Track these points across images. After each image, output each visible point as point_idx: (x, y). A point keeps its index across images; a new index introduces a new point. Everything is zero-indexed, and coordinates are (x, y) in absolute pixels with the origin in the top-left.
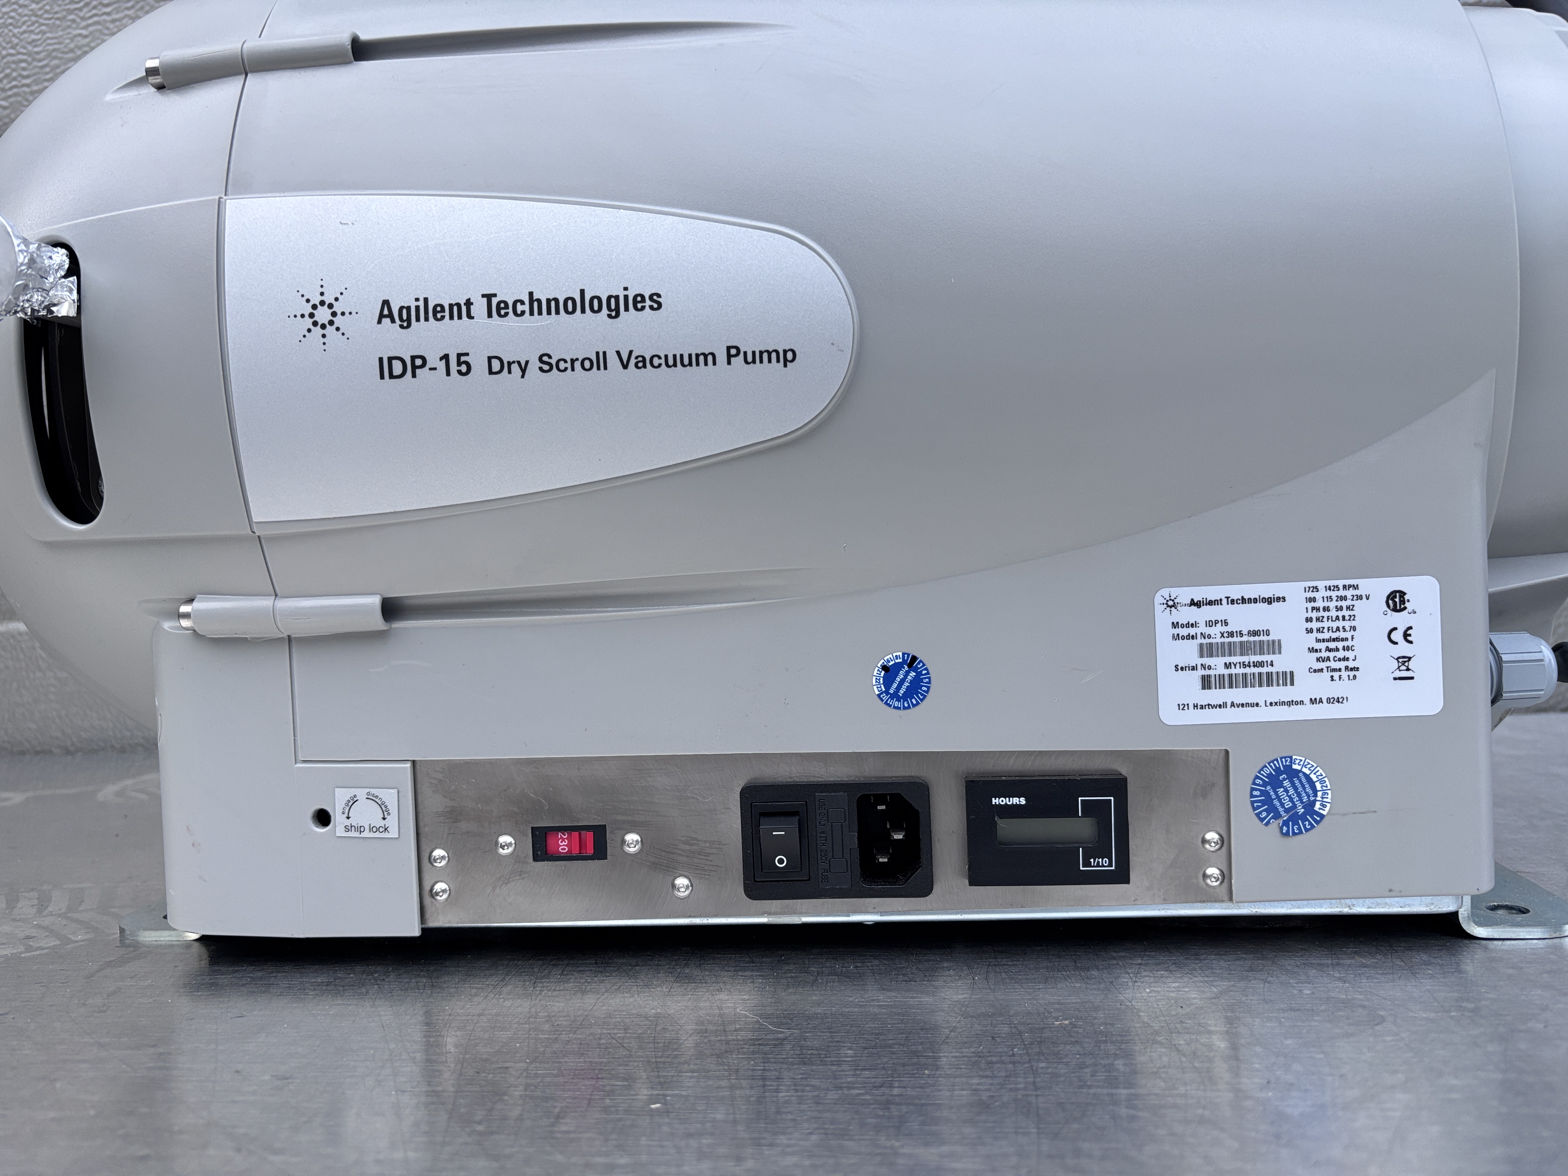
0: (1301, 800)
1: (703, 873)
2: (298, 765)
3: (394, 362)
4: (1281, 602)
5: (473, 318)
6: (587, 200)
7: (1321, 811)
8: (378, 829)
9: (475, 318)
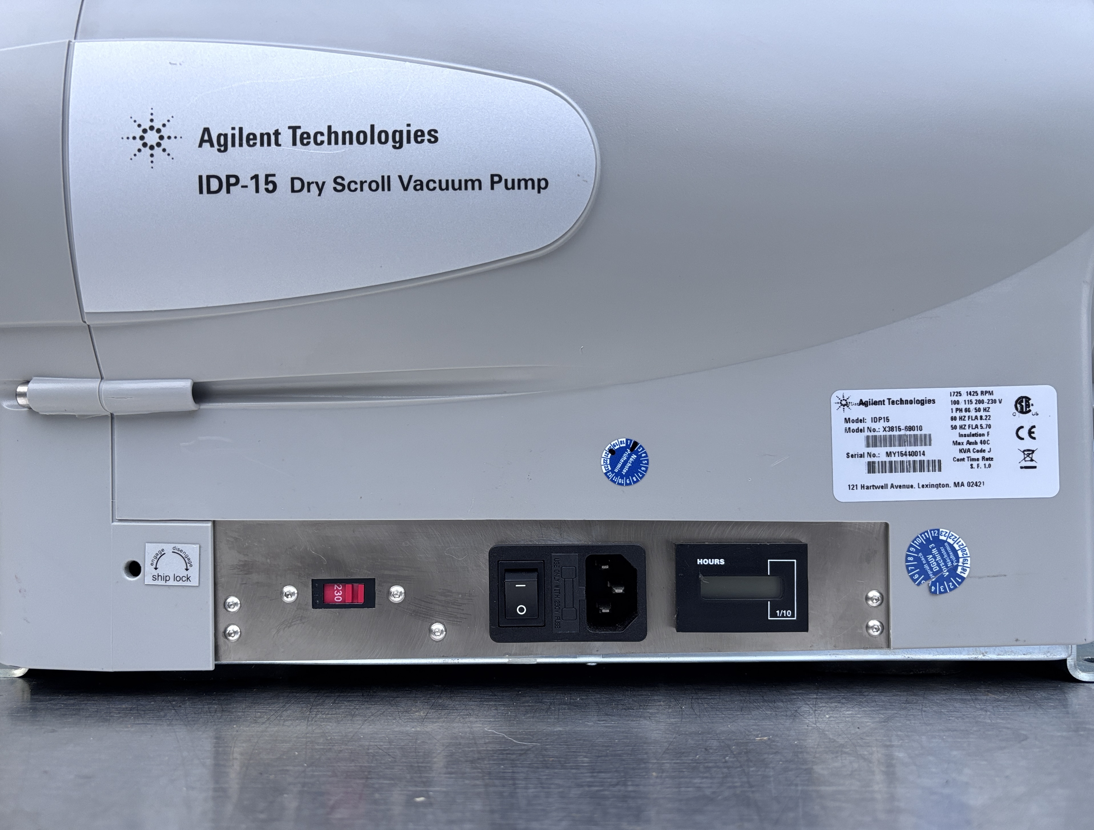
0: (946, 565)
1: (456, 620)
2: (115, 524)
3: (212, 180)
4: (931, 403)
5: (280, 145)
6: (379, 54)
7: (962, 574)
8: (181, 579)
9: (282, 145)
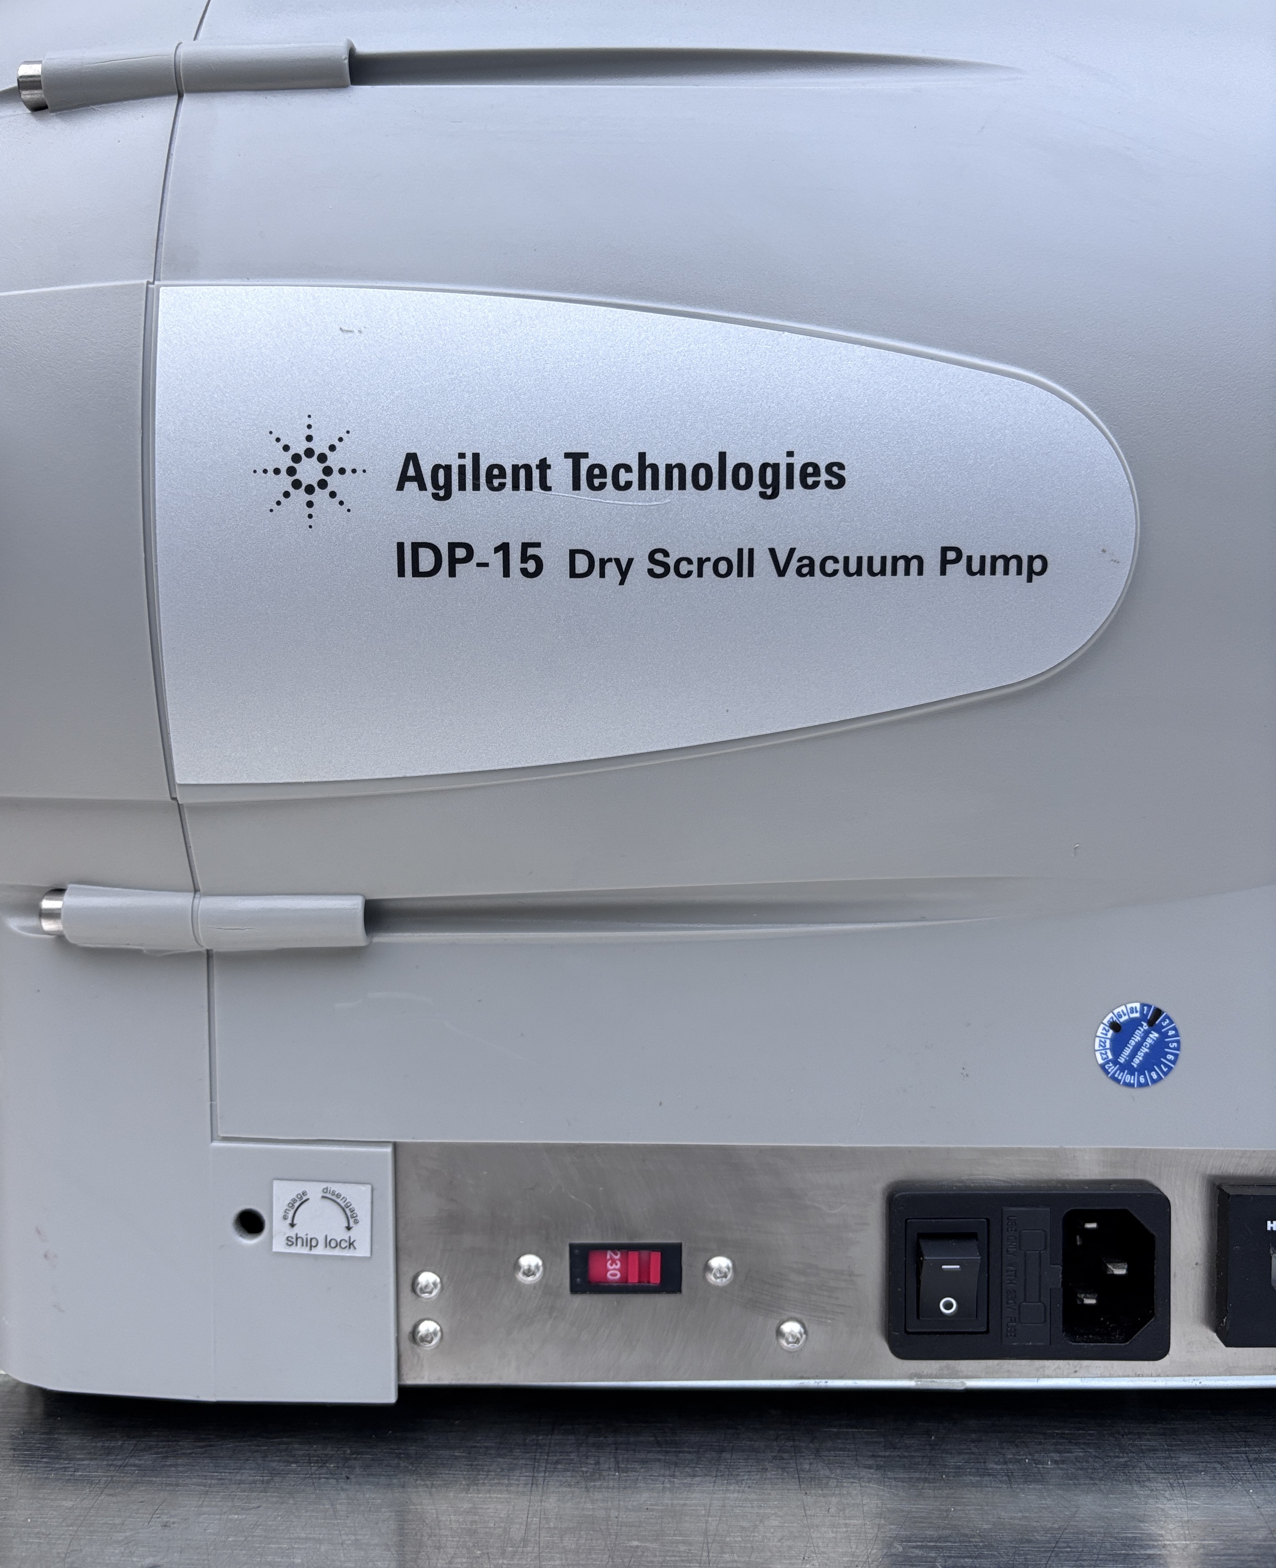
1: (824, 1316)
2: (216, 1144)
3: (422, 551)
5: (549, 489)
8: (338, 1244)
9: (553, 488)
